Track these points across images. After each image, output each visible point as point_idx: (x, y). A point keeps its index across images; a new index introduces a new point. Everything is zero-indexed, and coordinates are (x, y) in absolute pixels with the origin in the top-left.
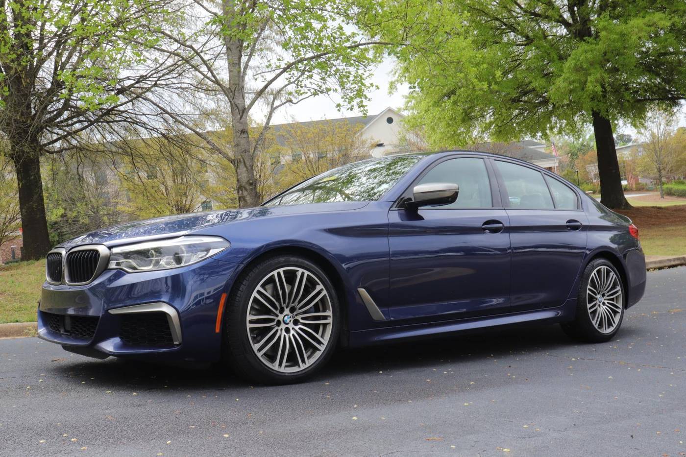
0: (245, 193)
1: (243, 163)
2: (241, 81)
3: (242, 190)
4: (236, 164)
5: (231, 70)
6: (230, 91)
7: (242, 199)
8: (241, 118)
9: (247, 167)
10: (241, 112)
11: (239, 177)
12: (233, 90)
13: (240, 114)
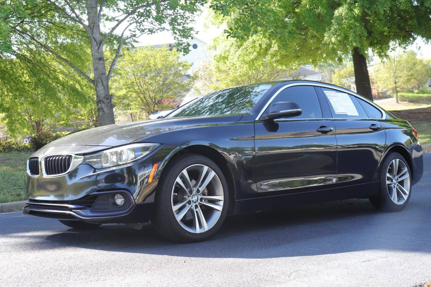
0: (103, 106)
1: (101, 83)
2: (98, 20)
3: (100, 103)
4: (96, 84)
5: (90, 12)
6: (89, 28)
7: (101, 110)
8: (99, 49)
9: (104, 86)
10: (98, 44)
11: (99, 93)
12: (92, 27)
13: (97, 45)
